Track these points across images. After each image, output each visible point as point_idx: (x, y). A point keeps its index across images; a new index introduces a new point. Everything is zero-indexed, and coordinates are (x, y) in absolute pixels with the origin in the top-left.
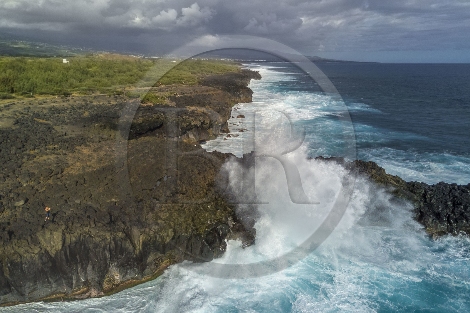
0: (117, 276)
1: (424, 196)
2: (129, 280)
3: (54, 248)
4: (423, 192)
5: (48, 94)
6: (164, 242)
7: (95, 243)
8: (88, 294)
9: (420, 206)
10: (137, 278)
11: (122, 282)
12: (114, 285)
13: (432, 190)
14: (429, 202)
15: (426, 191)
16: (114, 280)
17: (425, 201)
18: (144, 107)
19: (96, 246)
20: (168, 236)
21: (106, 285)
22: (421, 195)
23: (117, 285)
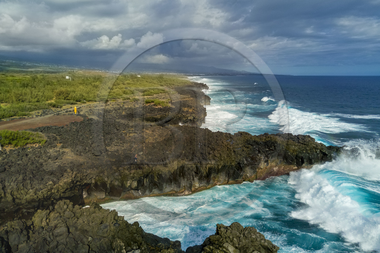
0: (197, 185)
2: (202, 187)
3: (173, 169)
4: (336, 150)
5: (93, 101)
6: (219, 168)
7: (188, 168)
8: (183, 193)
10: (205, 186)
11: (199, 187)
12: (195, 189)
16: (195, 187)
18: (157, 109)
19: (189, 169)
20: (220, 164)
21: (193, 189)
23: (197, 189)
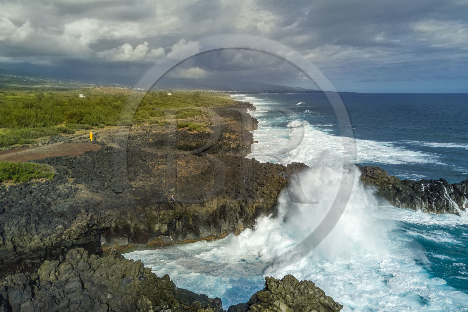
1: (413, 187)
3: (212, 209)
4: (412, 185)
5: (113, 125)
7: (231, 207)
9: (411, 193)
13: (418, 184)
14: (416, 191)
15: (413, 184)
16: (240, 231)
17: (414, 191)
18: (192, 134)
19: (231, 209)
22: (411, 187)
